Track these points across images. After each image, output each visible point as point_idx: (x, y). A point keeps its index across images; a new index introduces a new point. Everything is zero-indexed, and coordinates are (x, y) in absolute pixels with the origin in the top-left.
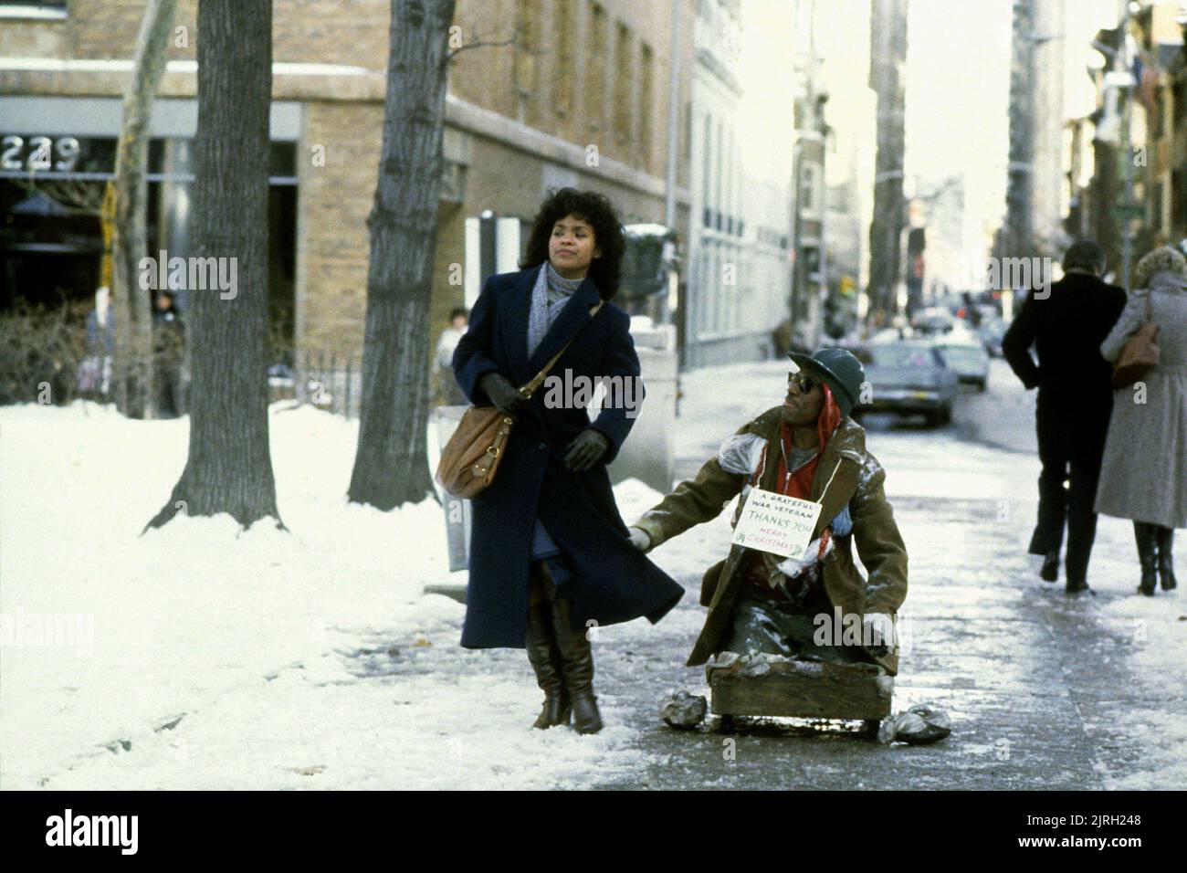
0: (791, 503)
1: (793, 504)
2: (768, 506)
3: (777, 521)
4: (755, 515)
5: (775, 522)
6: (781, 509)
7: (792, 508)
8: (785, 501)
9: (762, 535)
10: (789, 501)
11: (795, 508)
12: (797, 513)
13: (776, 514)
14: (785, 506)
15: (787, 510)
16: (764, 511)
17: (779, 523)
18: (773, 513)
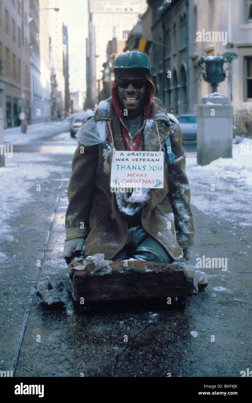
0: (142, 155)
1: (144, 155)
2: (127, 159)
3: (137, 168)
4: (120, 167)
5: (136, 169)
6: (137, 160)
7: (144, 157)
8: (137, 154)
9: (130, 178)
10: (140, 154)
11: (146, 157)
12: (148, 160)
13: (135, 163)
14: (139, 157)
15: (141, 159)
16: (126, 163)
17: (139, 168)
18: (131, 163)
